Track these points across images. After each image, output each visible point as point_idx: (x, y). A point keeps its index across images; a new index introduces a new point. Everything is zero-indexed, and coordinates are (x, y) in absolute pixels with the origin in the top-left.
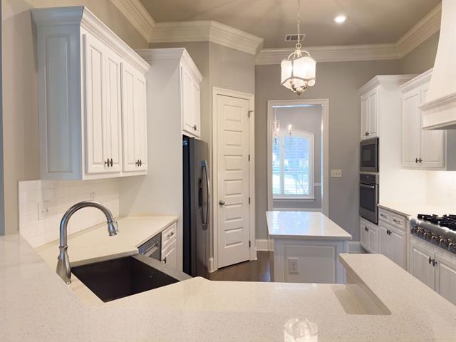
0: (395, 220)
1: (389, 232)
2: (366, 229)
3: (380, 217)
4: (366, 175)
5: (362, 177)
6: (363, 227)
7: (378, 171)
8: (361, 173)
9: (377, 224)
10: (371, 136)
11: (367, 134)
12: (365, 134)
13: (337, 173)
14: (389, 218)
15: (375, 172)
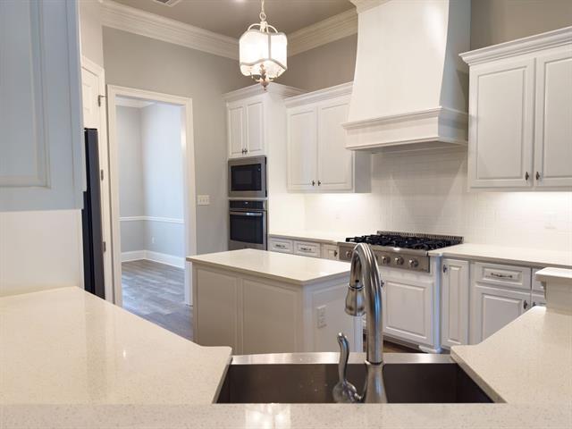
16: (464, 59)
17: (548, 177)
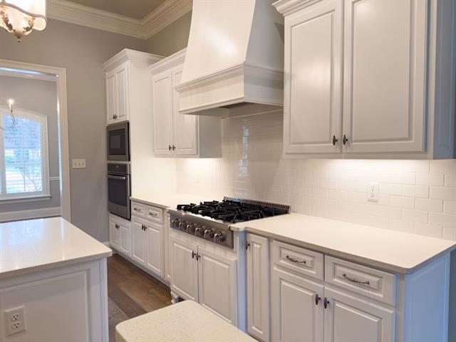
0: (151, 214)
1: (144, 228)
2: (117, 227)
3: (133, 211)
4: (115, 165)
5: (110, 167)
6: (112, 224)
7: (129, 160)
8: (109, 162)
9: (130, 220)
10: (119, 120)
11: (115, 117)
12: (112, 117)
13: (80, 163)
14: (144, 212)
15: (125, 160)
16: (278, 9)
17: (355, 141)
